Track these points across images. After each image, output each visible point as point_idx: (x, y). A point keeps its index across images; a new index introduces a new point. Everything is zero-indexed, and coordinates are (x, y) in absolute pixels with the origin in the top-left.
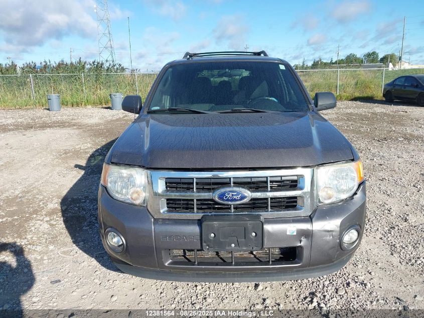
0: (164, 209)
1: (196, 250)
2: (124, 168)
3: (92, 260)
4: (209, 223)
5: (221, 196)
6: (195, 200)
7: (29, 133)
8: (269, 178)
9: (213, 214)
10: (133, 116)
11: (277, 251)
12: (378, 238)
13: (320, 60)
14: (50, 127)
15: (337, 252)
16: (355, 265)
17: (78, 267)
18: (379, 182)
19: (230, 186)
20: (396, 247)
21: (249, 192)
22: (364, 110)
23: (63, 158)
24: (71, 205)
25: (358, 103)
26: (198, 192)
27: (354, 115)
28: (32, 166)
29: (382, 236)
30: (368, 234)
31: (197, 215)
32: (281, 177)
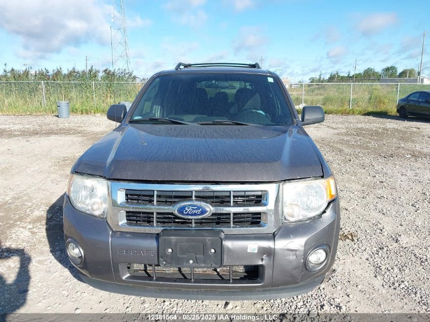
0: (123, 221)
1: (154, 265)
2: (85, 178)
3: (65, 271)
4: (167, 238)
5: (181, 210)
6: (155, 214)
7: (33, 139)
8: (232, 192)
9: (173, 228)
10: (115, 124)
11: (241, 269)
12: (364, 259)
13: (337, 74)
14: (55, 134)
15: (302, 272)
16: (334, 286)
17: (49, 277)
18: (377, 200)
19: (192, 200)
20: (381, 269)
21: (211, 207)
22: (375, 125)
23: (60, 165)
24: (57, 213)
25: (371, 118)
26: (158, 205)
27: (364, 130)
28: (29, 172)
29: (368, 257)
30: (354, 254)
31: (157, 229)
32: (245, 191)
